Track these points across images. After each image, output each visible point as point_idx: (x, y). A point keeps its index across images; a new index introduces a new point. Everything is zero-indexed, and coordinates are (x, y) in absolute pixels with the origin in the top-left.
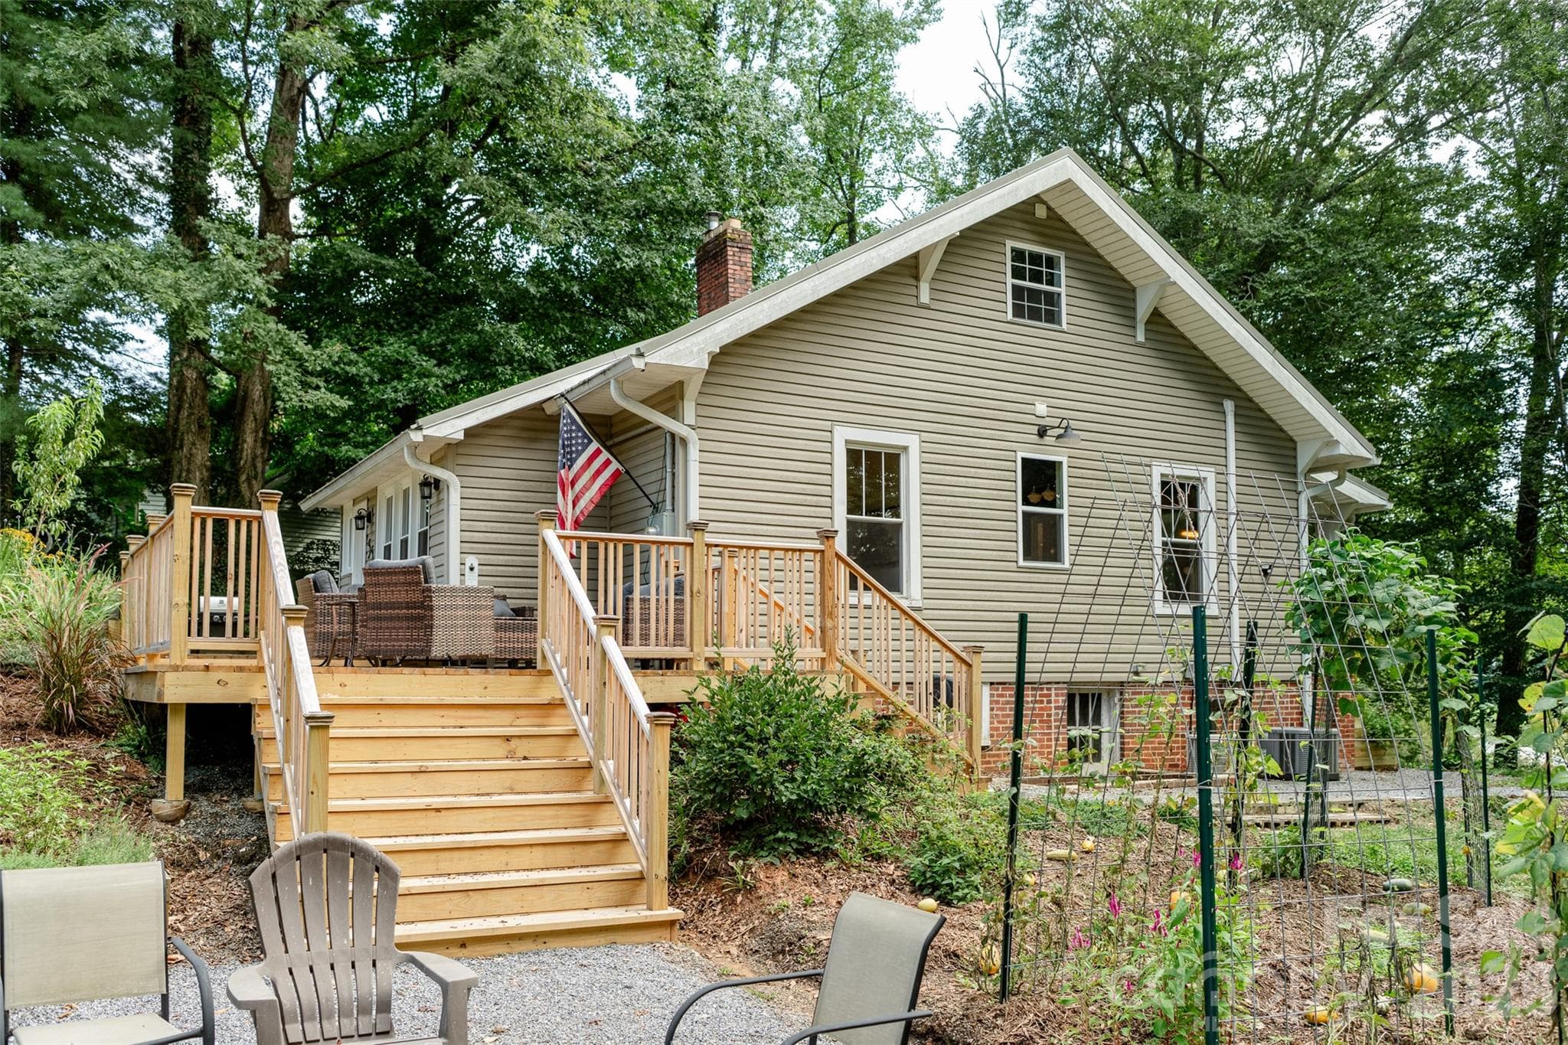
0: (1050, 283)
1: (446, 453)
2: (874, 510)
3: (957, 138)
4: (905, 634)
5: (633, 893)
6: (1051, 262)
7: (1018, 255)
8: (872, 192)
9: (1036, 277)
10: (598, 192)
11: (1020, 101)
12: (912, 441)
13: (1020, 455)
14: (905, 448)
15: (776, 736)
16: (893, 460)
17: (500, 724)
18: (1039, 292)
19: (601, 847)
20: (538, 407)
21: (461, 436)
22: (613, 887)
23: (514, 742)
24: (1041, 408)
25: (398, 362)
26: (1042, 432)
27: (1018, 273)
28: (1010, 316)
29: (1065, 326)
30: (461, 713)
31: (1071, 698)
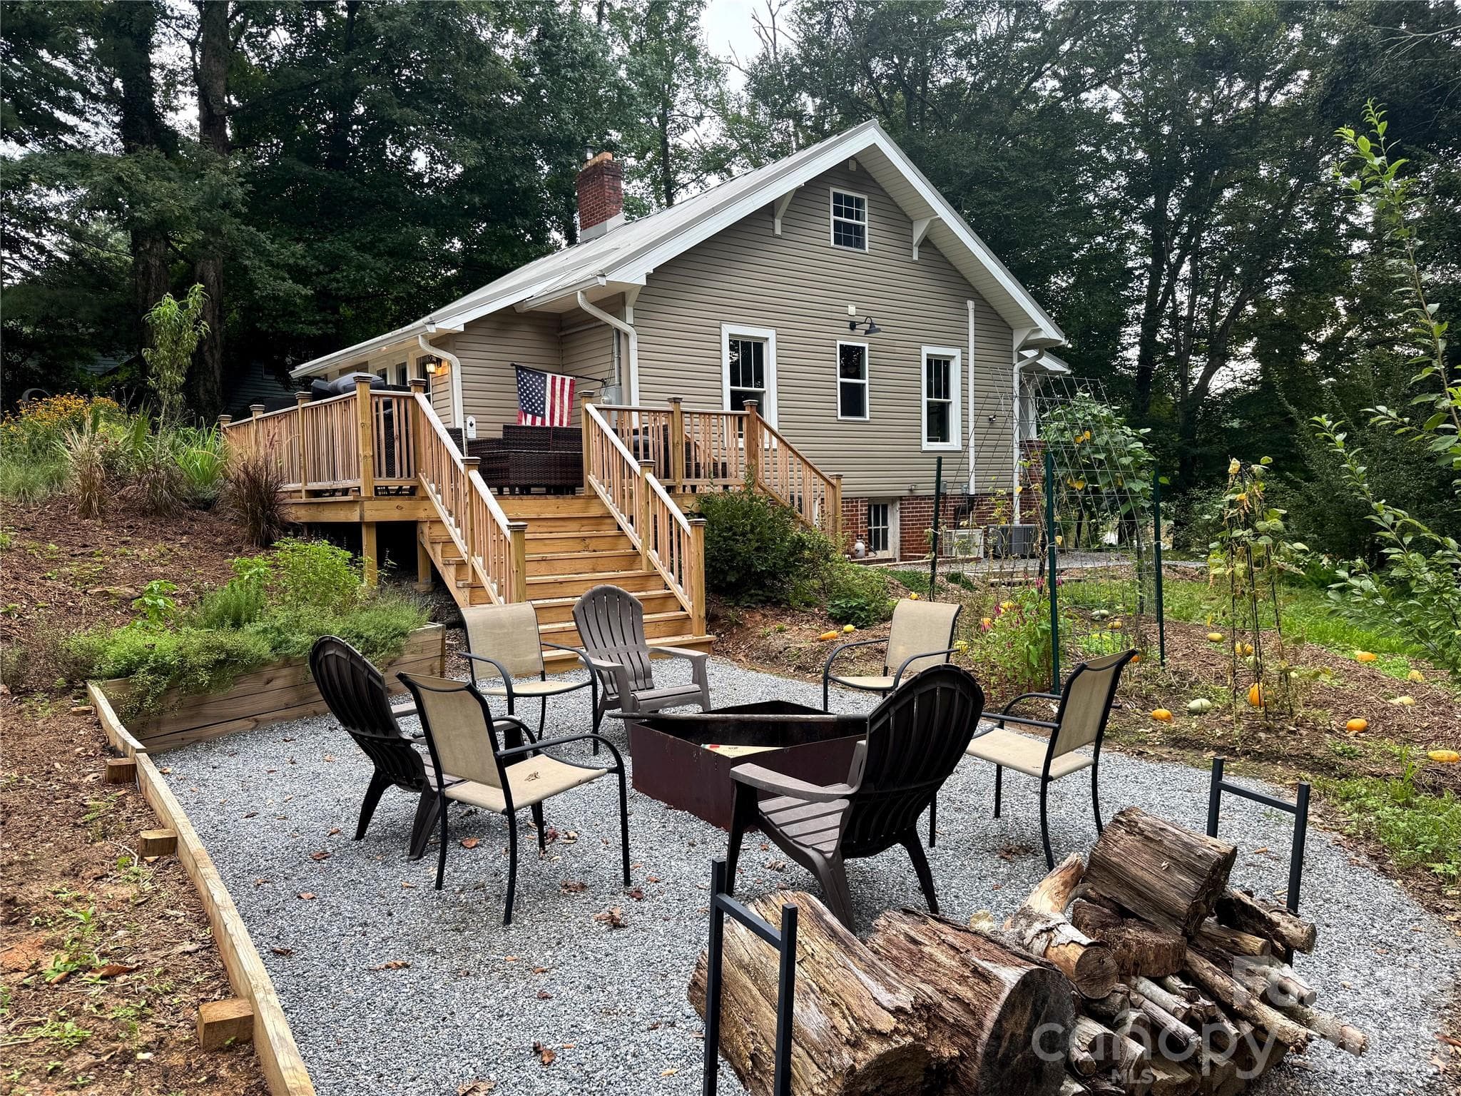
0: (858, 219)
1: (445, 341)
2: (747, 383)
3: (746, 80)
4: (795, 468)
5: (682, 627)
6: (859, 203)
7: (838, 198)
8: (680, 119)
9: (849, 214)
10: (491, 122)
11: (795, 51)
12: (770, 334)
13: (839, 343)
14: (767, 339)
15: (752, 531)
16: (759, 347)
17: (572, 531)
18: (850, 225)
19: (657, 602)
20: (511, 307)
21: (462, 329)
22: (670, 624)
23: (587, 541)
24: (852, 310)
25: (340, 257)
26: (853, 326)
27: (838, 212)
28: (832, 244)
29: (867, 250)
30: (549, 523)
31: (870, 507)
